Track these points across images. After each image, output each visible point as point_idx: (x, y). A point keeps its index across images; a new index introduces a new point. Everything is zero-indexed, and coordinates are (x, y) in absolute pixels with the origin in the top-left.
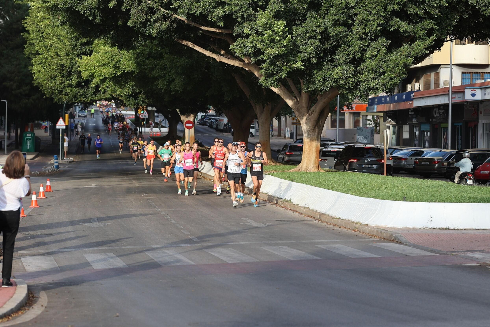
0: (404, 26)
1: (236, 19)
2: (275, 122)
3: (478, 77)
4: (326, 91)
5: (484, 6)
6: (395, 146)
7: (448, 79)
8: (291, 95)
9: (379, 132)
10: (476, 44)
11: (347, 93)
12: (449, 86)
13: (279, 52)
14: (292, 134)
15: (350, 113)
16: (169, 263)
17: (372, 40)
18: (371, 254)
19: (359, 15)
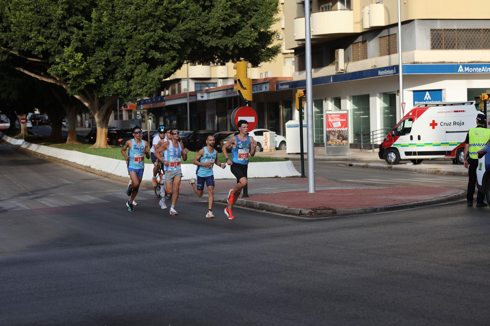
0: (158, 55)
1: (50, 53)
2: (79, 118)
3: (205, 86)
4: (110, 97)
5: (206, 41)
6: (155, 130)
7: (186, 88)
8: (87, 100)
9: (144, 122)
10: (203, 65)
11: (123, 98)
12: (186, 92)
13: (79, 73)
14: (89, 125)
15: (126, 110)
16: (13, 209)
17: (137, 64)
18: (141, 198)
19: (128, 49)
